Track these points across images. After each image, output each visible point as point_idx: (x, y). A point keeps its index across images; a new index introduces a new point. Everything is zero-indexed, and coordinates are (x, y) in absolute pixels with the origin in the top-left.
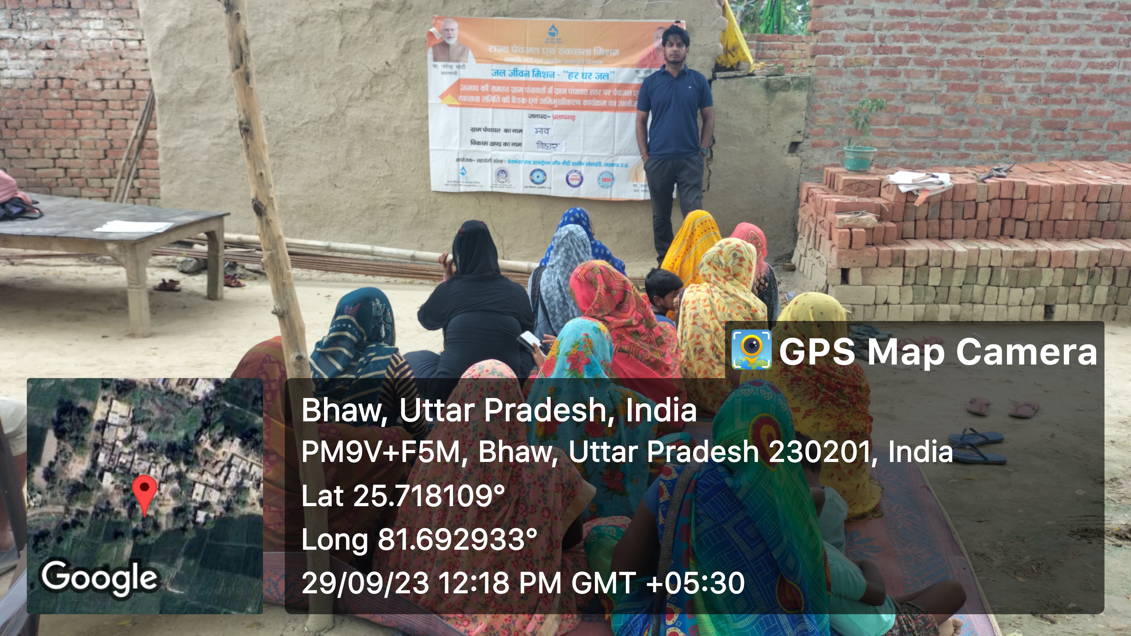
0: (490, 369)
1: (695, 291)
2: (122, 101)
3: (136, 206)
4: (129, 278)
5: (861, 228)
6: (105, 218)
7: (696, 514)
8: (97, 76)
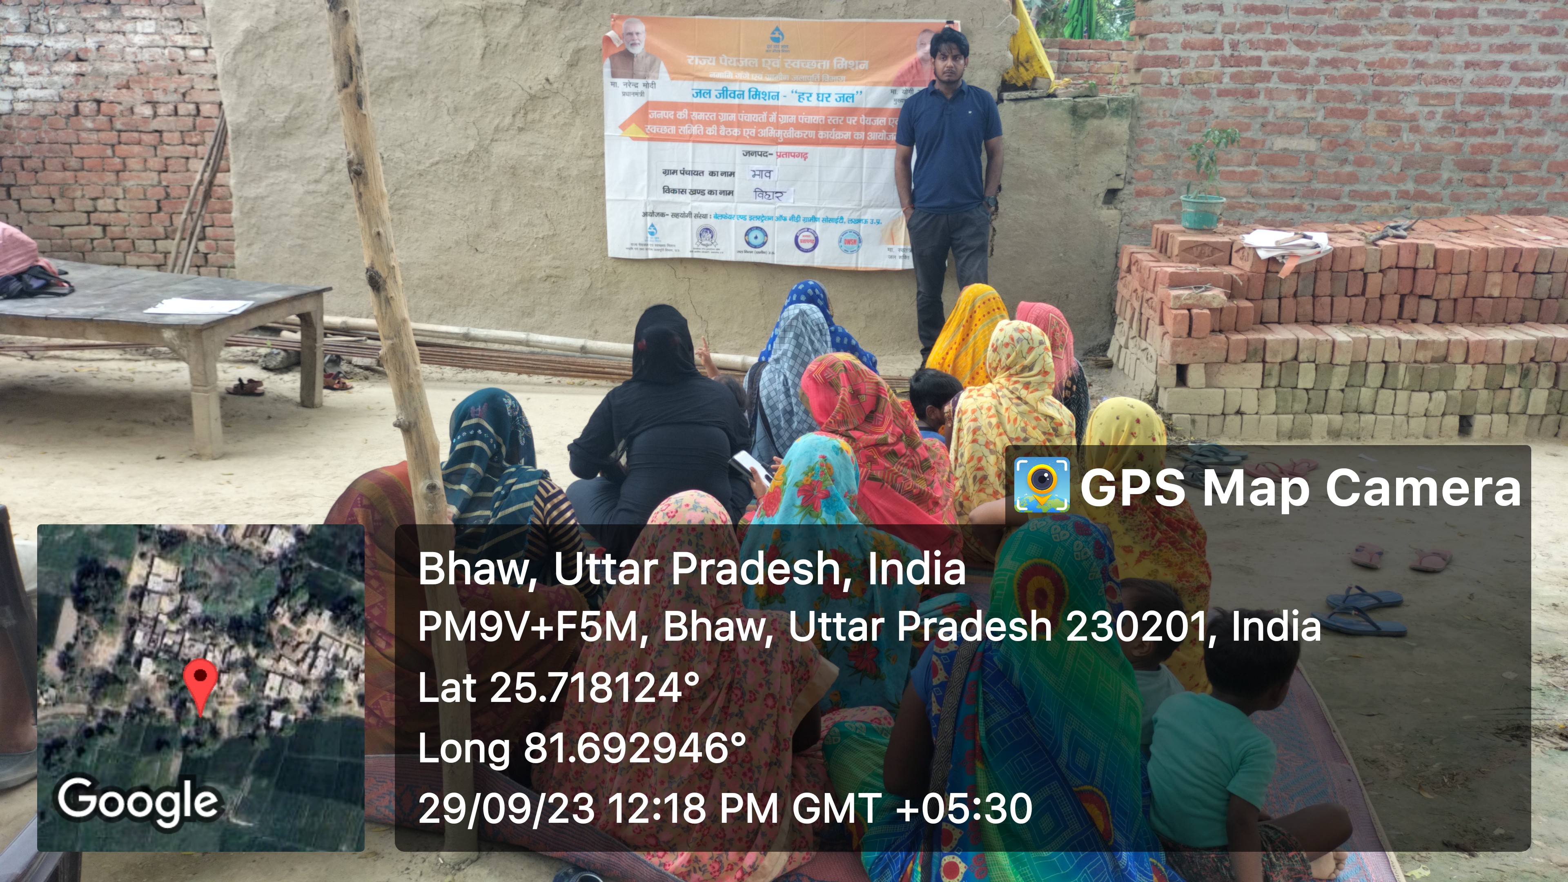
0: (691, 503)
1: (975, 396)
2: (182, 132)
3: (202, 279)
4: (192, 377)
5: (1204, 308)
6: (159, 294)
7: (985, 702)
8: (147, 98)
